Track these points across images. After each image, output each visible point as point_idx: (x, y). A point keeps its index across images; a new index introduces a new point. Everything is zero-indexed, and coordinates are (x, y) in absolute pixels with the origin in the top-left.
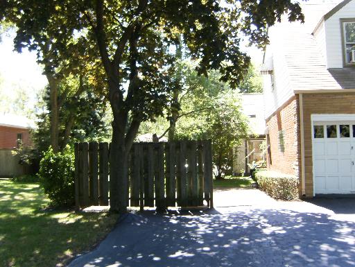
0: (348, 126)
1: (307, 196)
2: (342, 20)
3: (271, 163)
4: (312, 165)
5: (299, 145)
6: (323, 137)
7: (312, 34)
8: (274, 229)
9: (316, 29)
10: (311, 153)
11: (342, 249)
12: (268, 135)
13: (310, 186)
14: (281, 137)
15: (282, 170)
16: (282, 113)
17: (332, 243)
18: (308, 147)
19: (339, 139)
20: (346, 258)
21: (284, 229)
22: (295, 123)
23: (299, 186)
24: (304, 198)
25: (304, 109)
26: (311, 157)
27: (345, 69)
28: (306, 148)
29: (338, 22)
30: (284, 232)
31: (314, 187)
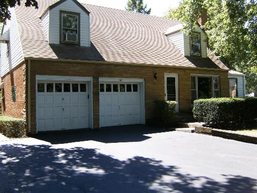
0: (61, 84)
1: (32, 133)
2: (61, 12)
3: (5, 110)
4: (35, 111)
5: (27, 97)
6: (44, 91)
7: (40, 18)
8: (9, 159)
9: (43, 15)
10: (35, 102)
11: (58, 168)
12: (3, 89)
13: (34, 126)
14: (13, 91)
15: (13, 116)
16: (15, 73)
17: (52, 165)
18: (33, 98)
19: (54, 93)
20: (61, 174)
21: (18, 159)
22: (24, 81)
23: (26, 126)
24: (30, 135)
25: (31, 71)
26: (35, 105)
27: (61, 45)
28: (31, 99)
29: (58, 12)
30: (17, 161)
31: (37, 127)
